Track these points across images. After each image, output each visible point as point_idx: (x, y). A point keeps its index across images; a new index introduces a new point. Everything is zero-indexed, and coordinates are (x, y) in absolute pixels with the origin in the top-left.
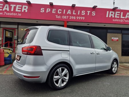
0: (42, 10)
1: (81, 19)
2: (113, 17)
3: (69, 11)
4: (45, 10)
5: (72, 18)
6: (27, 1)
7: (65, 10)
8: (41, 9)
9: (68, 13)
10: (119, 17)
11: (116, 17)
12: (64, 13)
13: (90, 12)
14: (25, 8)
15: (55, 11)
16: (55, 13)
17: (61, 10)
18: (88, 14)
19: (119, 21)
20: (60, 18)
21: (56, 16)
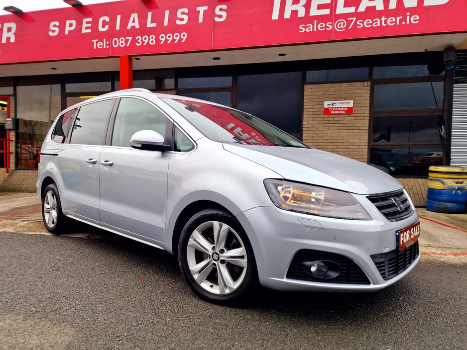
0: (54, 29)
1: (174, 40)
2: (302, 14)
3: (135, 16)
4: (62, 28)
5: (143, 42)
6: (6, 9)
7: (119, 17)
8: (51, 28)
9: (129, 27)
10: (327, 12)
11: (314, 12)
12: (118, 28)
13: (206, 8)
14: (9, 30)
15: (90, 25)
16: (89, 31)
17: (107, 19)
18: (201, 20)
19: (326, 27)
20: (105, 47)
21: (93, 41)
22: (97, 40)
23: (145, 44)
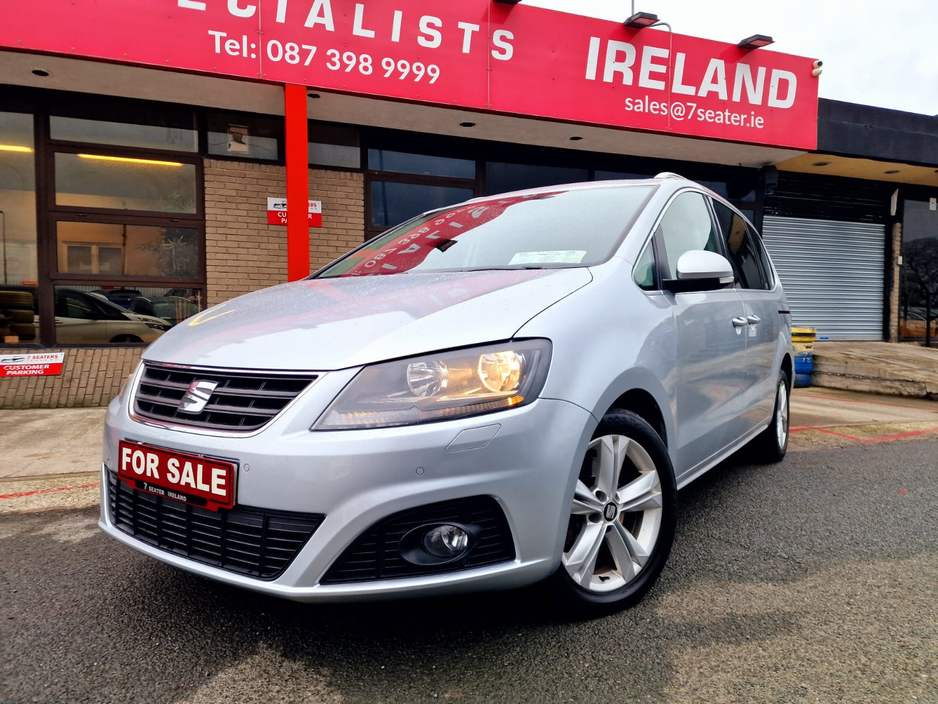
1: (412, 75)
2: (628, 80)
3: (323, 2)
5: (344, 66)
9: (309, 23)
10: (660, 85)
11: (645, 82)
12: (281, 18)
16: (201, 6)
18: (466, 49)
19: (660, 110)
20: (245, 54)
21: (211, 32)
22: (225, 35)
23: (348, 70)
